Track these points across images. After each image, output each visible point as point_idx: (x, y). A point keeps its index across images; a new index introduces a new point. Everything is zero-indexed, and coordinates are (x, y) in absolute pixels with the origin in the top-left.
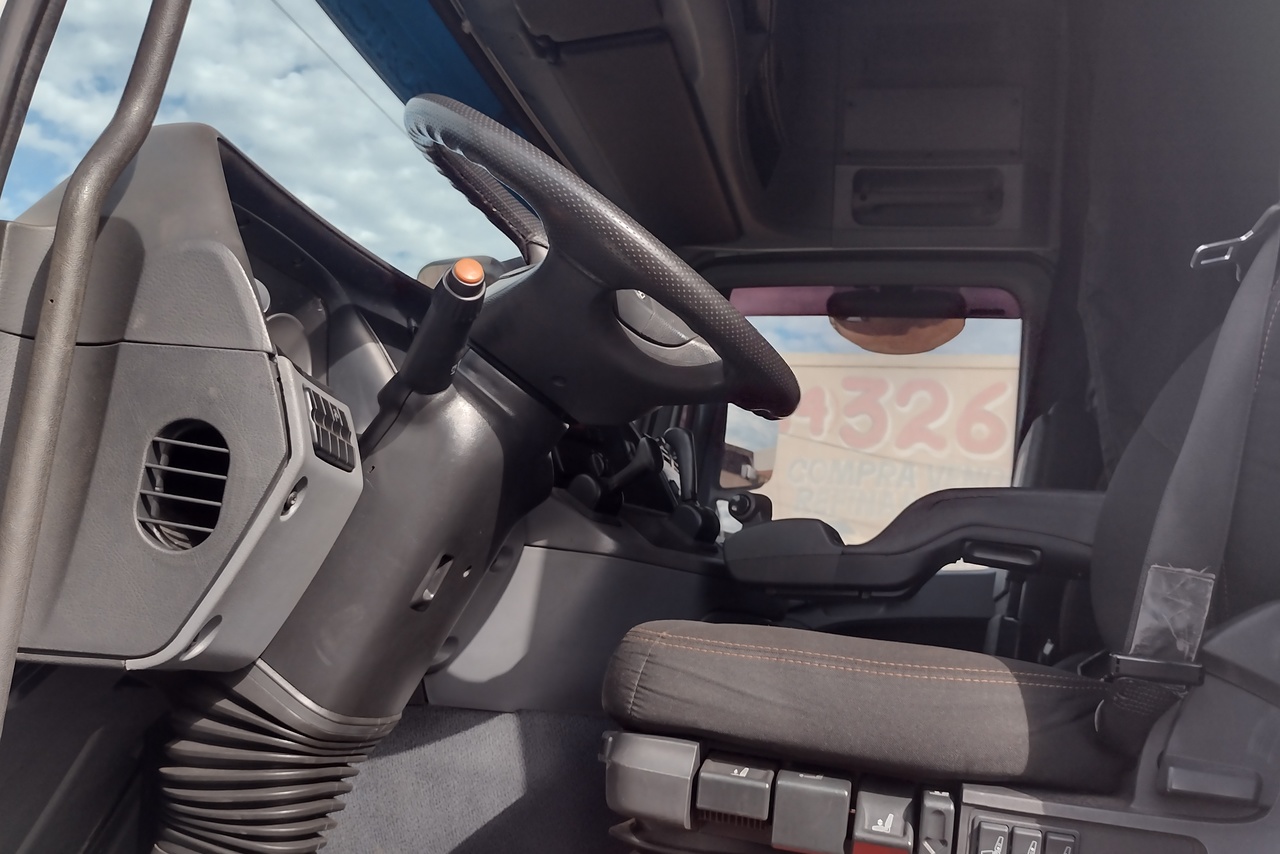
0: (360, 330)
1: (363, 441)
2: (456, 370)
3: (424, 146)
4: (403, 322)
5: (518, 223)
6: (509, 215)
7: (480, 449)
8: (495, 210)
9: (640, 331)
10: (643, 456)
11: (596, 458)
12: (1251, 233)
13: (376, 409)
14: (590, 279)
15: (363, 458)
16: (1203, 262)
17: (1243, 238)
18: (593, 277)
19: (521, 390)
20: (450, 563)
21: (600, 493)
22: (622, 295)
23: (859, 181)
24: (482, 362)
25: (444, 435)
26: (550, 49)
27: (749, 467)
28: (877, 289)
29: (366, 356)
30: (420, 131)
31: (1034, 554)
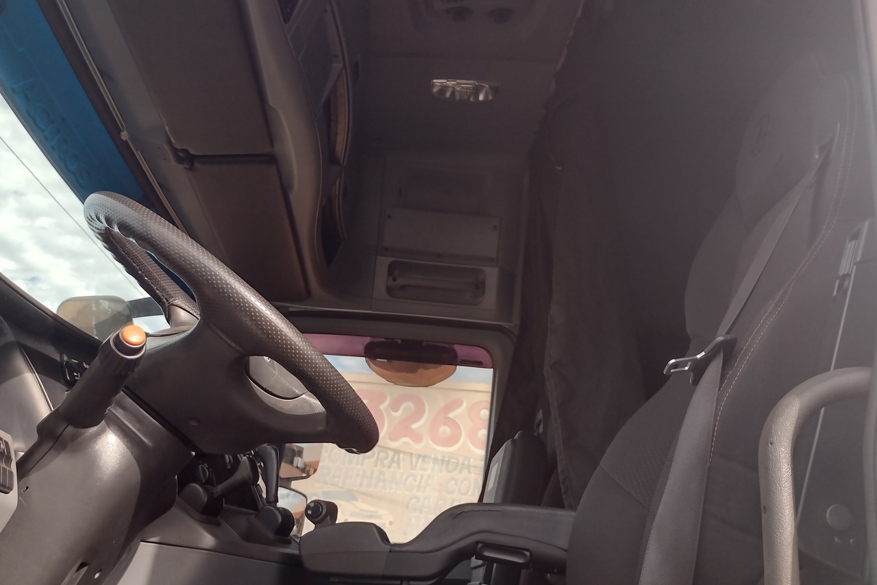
0: (20, 362)
1: (20, 464)
2: (109, 410)
3: (98, 229)
4: (57, 357)
5: (163, 290)
6: (157, 283)
7: (121, 474)
8: (146, 279)
9: (264, 386)
10: (244, 471)
11: (202, 467)
12: (703, 353)
13: (35, 438)
14: (231, 346)
15: (20, 478)
16: (672, 371)
17: (698, 356)
18: (233, 345)
19: (161, 426)
20: (85, 569)
21: (206, 499)
22: (253, 360)
23: (392, 268)
24: (129, 401)
25: (92, 463)
26: (187, 159)
27: (299, 459)
28: (400, 342)
29: (23, 384)
30: (99, 220)
31: (525, 555)
